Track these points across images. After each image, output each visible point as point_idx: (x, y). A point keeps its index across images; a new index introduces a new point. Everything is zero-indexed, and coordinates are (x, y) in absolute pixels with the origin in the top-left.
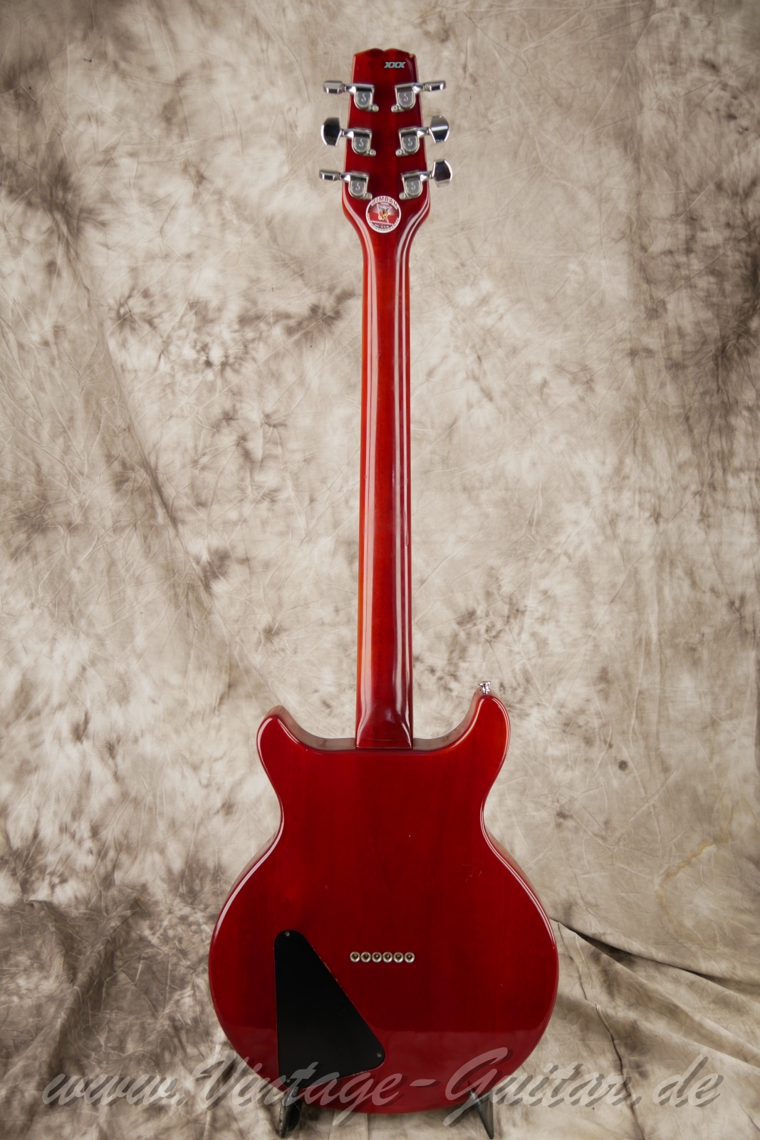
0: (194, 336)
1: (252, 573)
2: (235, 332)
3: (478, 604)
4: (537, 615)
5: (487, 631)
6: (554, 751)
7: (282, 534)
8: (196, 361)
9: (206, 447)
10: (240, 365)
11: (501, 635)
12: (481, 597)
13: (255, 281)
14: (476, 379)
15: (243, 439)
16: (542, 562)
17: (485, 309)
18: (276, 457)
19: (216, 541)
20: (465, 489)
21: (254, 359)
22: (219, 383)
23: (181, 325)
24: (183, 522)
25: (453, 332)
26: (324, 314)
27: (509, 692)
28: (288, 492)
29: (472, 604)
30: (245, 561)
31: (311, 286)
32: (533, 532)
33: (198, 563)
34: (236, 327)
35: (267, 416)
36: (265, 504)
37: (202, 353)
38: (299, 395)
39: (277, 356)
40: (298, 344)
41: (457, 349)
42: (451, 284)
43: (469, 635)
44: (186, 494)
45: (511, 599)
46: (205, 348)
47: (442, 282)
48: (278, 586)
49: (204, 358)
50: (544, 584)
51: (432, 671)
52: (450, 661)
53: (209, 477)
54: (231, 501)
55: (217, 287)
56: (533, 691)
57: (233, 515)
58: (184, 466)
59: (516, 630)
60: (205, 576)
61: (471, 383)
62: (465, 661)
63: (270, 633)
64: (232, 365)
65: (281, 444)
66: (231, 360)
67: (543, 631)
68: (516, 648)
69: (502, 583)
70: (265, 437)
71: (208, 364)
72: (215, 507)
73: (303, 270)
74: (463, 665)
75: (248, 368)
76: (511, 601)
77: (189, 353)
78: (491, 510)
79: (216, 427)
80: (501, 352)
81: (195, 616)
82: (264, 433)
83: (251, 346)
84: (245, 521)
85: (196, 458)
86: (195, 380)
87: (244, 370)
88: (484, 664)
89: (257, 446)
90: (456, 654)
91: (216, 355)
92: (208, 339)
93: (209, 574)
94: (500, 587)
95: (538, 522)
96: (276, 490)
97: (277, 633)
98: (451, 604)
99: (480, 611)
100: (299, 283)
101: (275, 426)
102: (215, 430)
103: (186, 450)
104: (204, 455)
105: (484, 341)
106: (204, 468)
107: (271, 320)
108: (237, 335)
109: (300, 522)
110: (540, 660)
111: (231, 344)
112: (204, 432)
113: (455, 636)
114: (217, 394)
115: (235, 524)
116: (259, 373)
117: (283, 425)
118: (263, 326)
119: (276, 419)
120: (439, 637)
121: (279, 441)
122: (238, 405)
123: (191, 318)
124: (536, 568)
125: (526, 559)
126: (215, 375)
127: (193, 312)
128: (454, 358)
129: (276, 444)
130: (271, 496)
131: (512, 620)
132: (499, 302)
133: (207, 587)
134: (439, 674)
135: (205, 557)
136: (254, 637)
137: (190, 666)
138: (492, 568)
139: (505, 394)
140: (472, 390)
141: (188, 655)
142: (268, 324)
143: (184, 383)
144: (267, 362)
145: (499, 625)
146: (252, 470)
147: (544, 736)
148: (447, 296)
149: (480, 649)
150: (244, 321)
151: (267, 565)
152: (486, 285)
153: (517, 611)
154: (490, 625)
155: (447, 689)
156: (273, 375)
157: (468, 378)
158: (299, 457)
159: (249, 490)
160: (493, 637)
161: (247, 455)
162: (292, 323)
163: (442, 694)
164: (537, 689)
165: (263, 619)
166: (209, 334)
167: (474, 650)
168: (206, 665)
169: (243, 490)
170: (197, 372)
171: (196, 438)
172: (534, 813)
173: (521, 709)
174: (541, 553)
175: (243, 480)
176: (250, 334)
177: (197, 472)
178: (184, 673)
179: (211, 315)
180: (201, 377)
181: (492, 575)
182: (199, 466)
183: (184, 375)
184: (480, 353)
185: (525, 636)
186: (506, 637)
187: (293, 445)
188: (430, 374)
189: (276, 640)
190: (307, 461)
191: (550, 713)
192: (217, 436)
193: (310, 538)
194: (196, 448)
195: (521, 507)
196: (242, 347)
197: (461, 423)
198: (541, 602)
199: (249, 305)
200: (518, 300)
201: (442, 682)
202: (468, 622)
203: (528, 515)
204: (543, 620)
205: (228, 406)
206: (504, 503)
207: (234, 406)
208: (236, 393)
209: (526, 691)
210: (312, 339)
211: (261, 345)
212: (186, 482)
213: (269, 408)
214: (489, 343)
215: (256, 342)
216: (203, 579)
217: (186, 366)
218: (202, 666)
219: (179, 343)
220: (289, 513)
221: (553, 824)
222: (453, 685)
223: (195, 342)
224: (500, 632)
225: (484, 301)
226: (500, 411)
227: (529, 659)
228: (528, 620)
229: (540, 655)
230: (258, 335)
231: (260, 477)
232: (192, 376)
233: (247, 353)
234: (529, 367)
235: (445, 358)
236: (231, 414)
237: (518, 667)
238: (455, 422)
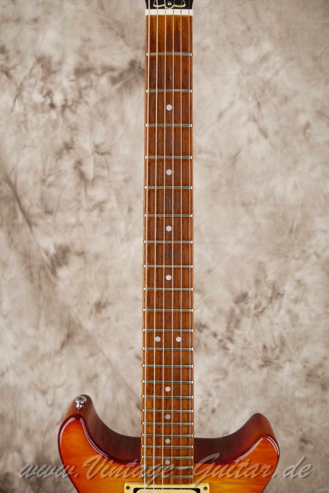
0: (40, 84)
1: (86, 262)
2: (72, 81)
3: (250, 288)
4: (292, 297)
5: (256, 308)
6: (298, 394)
7: (108, 234)
8: (43, 104)
9: (51, 170)
10: (76, 107)
11: (266, 311)
12: (252, 283)
13: (87, 41)
14: (255, 120)
15: (79, 163)
16: (298, 259)
17: (265, 65)
18: (103, 178)
19: (61, 239)
20: (243, 204)
21: (87, 103)
22: (61, 120)
23: (31, 75)
24: (36, 225)
25: (239, 83)
26: (140, 68)
27: (269, 351)
28: (112, 204)
29: (245, 288)
30: (81, 254)
31: (130, 45)
32: (293, 237)
33: (47, 254)
34: (73, 77)
35: (97, 147)
36: (96, 212)
37: (48, 98)
38: (121, 131)
39: (104, 100)
40: (120, 91)
41: (241, 96)
42: (240, 45)
43: (242, 311)
44: (37, 205)
45: (274, 285)
46: (49, 94)
47: (232, 43)
48: (105, 272)
49: (48, 102)
50: (298, 275)
51: (215, 335)
52: (228, 329)
53: (54, 192)
54: (70, 210)
55: (58, 46)
56: (286, 351)
57: (72, 220)
58: (35, 184)
59: (276, 307)
60: (53, 264)
61: (252, 124)
62: (238, 329)
63: (99, 306)
64: (70, 107)
65: (107, 168)
66: (70, 103)
67: (296, 309)
68: (276, 320)
69: (268, 274)
70: (95, 163)
71: (52, 106)
72: (59, 215)
73: (123, 32)
74: (237, 332)
75: (82, 110)
76: (274, 287)
77: (37, 98)
78: (262, 220)
79: (59, 155)
80: (275, 100)
81: (45, 287)
82: (95, 160)
83: (84, 92)
84: (81, 224)
85: (44, 178)
86: (43, 118)
87: (79, 111)
88: (252, 332)
89: (89, 169)
90: (232, 324)
91: (58, 99)
92: (52, 87)
93: (55, 263)
94: (266, 277)
95: (297, 230)
96: (103, 202)
97: (105, 306)
98: (230, 288)
99: (251, 293)
100: (121, 42)
101: (102, 154)
102: (58, 157)
103: (36, 172)
104: (50, 175)
105: (263, 91)
106: (50, 185)
107: (100, 72)
108: (73, 84)
109: (121, 226)
110: (293, 330)
111: (69, 90)
112: (50, 158)
113: (232, 311)
114: (59, 130)
115: (74, 226)
116: (90, 114)
117: (108, 153)
118: (93, 76)
119: (103, 149)
120: (220, 311)
121: (105, 165)
122: (75, 138)
123: (38, 70)
124: (293, 263)
125: (287, 257)
126: (58, 115)
127: (40, 65)
128: (239, 104)
129: (103, 167)
130: (100, 206)
131: (274, 301)
132: (276, 60)
133: (54, 272)
134: (220, 337)
135: (52, 251)
136: (88, 309)
137: (41, 323)
138: (261, 263)
139: (277, 132)
140: (252, 129)
141: (39, 315)
142: (97, 75)
143: (34, 120)
144: (96, 105)
145: (264, 304)
146: (86, 187)
147: (293, 383)
148: (236, 55)
149: (250, 321)
150: (79, 72)
151: (97, 257)
152: (267, 46)
153: (278, 294)
154: (258, 304)
155: (225, 348)
156: (101, 115)
157: (249, 120)
158: (120, 178)
159: (84, 202)
160: (260, 312)
161: (82, 176)
162: (116, 74)
163: (222, 352)
164: (289, 350)
165: (94, 296)
166: (53, 83)
167: (246, 322)
168: (52, 322)
169: (79, 202)
170: (43, 112)
171: (44, 163)
172: (284, 439)
173: (278, 364)
174: (297, 253)
175: (79, 194)
176: (83, 83)
177: (45, 188)
178: (37, 327)
179: (54, 68)
180: (47, 116)
181: (261, 268)
182: (47, 184)
183: (34, 115)
184: (259, 100)
185: (282, 312)
186: (269, 312)
187: (116, 169)
188: (220, 116)
189: (104, 311)
190: (126, 181)
191: (298, 366)
192: (59, 161)
193: (128, 237)
194: (44, 170)
195: (284, 218)
196: (77, 93)
197: (243, 154)
198: (295, 288)
199: (82, 60)
200: (291, 59)
201: (222, 343)
202: (242, 301)
203: (290, 225)
204: (296, 301)
205: (67, 138)
206: (272, 215)
207: (72, 139)
208: (74, 129)
209: (282, 351)
210: (130, 87)
211: (92, 91)
212: (37, 196)
213: (98, 141)
214: (267, 92)
215: (88, 89)
216: (51, 266)
217: (35, 108)
218: (50, 322)
219: (30, 89)
220: (113, 219)
221: (297, 448)
222: (230, 346)
223: (42, 89)
224: (264, 309)
225: (264, 59)
226: (273, 146)
227: (285, 328)
228: (285, 301)
229: (293, 326)
230: (89, 84)
231: (92, 192)
232: (40, 116)
233: (81, 97)
234: (297, 112)
235: (232, 104)
236: (70, 144)
237: (276, 334)
238: (238, 153)
